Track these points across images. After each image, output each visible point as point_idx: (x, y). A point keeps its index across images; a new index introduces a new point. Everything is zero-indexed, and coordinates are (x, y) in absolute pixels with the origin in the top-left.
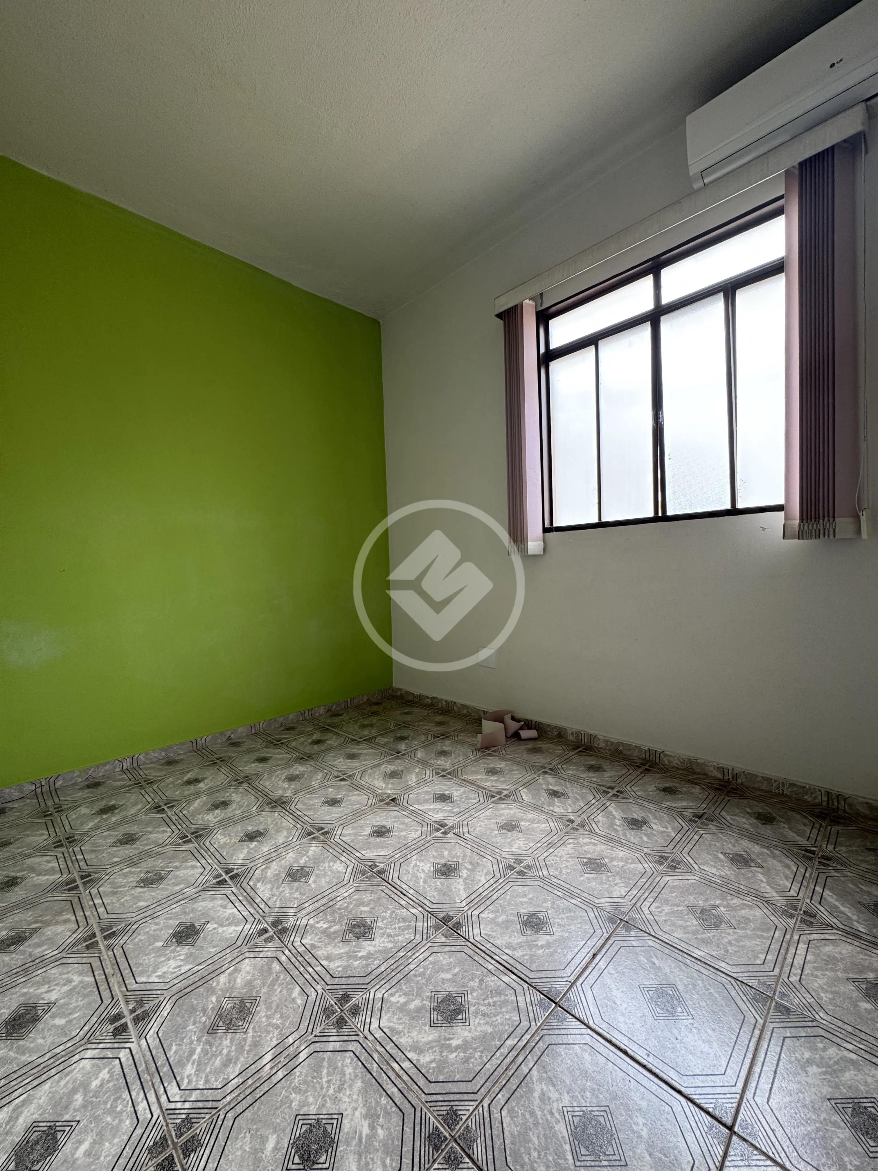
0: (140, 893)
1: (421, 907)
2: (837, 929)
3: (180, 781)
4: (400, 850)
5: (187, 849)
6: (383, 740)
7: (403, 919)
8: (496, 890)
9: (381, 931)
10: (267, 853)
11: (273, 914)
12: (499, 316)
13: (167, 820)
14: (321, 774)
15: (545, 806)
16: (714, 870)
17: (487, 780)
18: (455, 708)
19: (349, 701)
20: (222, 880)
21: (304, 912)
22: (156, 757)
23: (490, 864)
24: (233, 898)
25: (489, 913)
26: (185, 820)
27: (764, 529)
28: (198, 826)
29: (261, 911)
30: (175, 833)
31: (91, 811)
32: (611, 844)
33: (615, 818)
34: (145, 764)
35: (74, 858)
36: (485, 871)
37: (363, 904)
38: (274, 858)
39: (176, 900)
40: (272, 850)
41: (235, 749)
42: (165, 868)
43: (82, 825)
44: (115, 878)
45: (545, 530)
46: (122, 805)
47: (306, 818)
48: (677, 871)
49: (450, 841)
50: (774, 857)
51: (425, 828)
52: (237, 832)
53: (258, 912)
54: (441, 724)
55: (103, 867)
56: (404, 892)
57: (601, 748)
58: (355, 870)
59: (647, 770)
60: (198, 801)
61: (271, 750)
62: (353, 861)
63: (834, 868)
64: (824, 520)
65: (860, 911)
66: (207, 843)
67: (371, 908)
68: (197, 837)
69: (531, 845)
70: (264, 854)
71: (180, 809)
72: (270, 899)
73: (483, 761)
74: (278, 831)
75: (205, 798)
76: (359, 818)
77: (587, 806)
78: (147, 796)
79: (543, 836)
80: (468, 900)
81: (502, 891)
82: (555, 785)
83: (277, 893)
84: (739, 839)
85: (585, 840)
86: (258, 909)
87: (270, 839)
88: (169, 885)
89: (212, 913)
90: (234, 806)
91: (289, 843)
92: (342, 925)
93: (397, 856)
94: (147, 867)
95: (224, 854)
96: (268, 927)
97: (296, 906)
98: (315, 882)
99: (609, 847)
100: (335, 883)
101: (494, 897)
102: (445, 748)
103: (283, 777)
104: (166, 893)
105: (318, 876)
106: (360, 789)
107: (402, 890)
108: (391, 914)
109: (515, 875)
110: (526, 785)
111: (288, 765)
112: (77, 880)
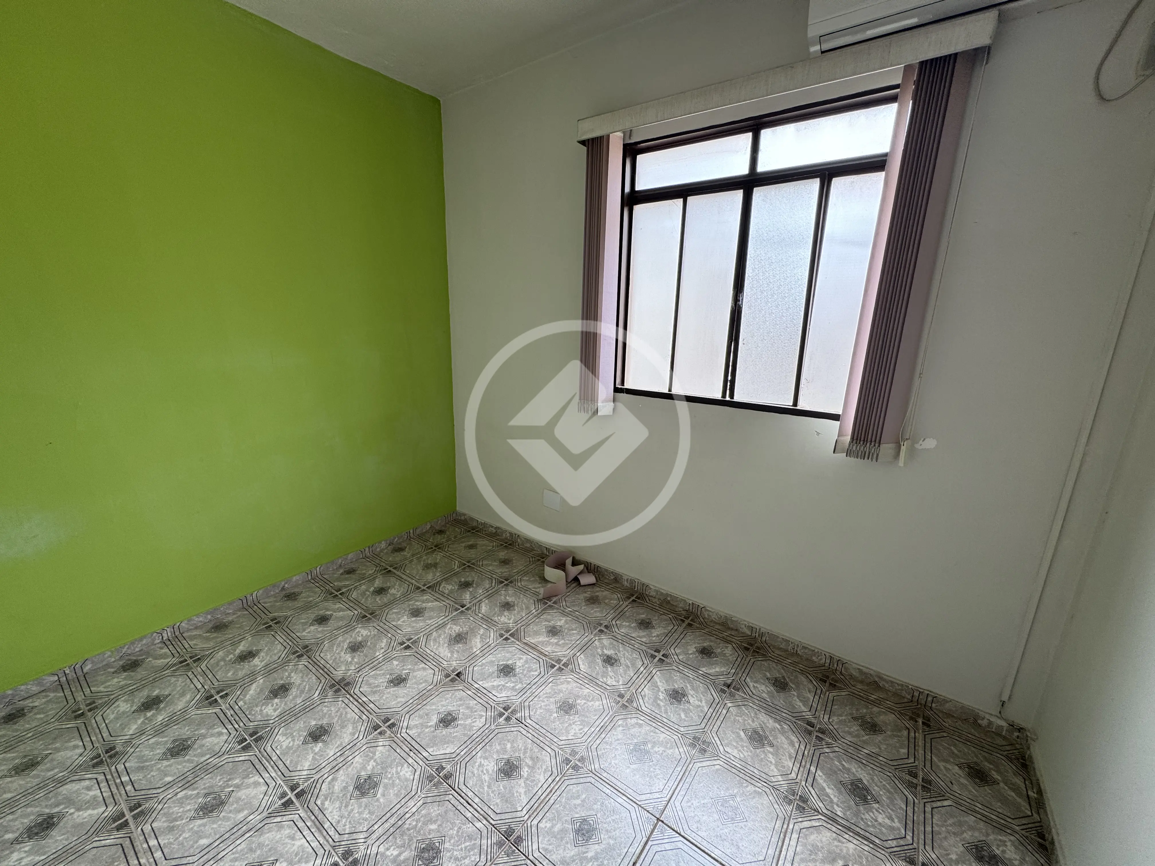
0: (200, 826)
1: (486, 819)
2: (821, 814)
3: (232, 656)
4: (465, 745)
5: (247, 758)
6: (447, 588)
7: (468, 836)
8: (554, 791)
9: (448, 854)
10: (332, 758)
11: (343, 843)
12: (583, 143)
13: (222, 716)
14: (385, 641)
15: (599, 677)
16: (735, 753)
17: (549, 643)
18: (519, 540)
19: (411, 531)
20: (288, 800)
21: (374, 836)
22: (201, 621)
23: (548, 759)
24: (300, 824)
25: (546, 822)
26: (242, 715)
27: (818, 434)
28: (256, 723)
29: (330, 840)
30: (232, 736)
31: (131, 706)
32: (654, 725)
33: (659, 690)
34: (189, 630)
35: (118, 781)
36: (544, 767)
37: (431, 821)
38: (340, 765)
39: (240, 832)
40: (338, 754)
41: (290, 604)
42: (224, 788)
43: (123, 729)
44: (169, 807)
45: (616, 390)
46: (167, 696)
47: (371, 705)
48: (707, 755)
49: (513, 729)
50: (783, 732)
51: (489, 713)
52: (299, 730)
53: (327, 841)
54: (505, 562)
55: (155, 791)
56: (470, 801)
57: (652, 596)
58: (422, 775)
59: (690, 625)
60: (254, 685)
61: (330, 604)
62: (421, 763)
63: (828, 744)
64: (871, 444)
65: (840, 793)
66: (269, 749)
67: (439, 826)
68: (256, 740)
69: (586, 730)
70: (330, 760)
71: (234, 699)
72: (339, 822)
73: (545, 616)
74: (343, 727)
75: (261, 681)
76: (425, 702)
77: (636, 676)
78: (195, 681)
79: (596, 717)
80: (528, 807)
81: (558, 793)
82: (610, 649)
83: (346, 814)
84: (758, 712)
85: (634, 721)
86: (328, 837)
87: (335, 737)
88: (230, 811)
89: (280, 848)
90: (294, 691)
91: (355, 742)
92: (411, 850)
93: (462, 753)
94: (205, 788)
95: (288, 763)
96: (338, 860)
97: (365, 829)
98: (383, 795)
99: (653, 728)
100: (403, 796)
101: (552, 801)
102: (509, 599)
103: (345, 647)
104: (228, 825)
105: (386, 787)
106: (425, 661)
107: (467, 799)
108: (458, 832)
109: (571, 770)
110: (584, 649)
111: (349, 628)
112: (126, 813)
